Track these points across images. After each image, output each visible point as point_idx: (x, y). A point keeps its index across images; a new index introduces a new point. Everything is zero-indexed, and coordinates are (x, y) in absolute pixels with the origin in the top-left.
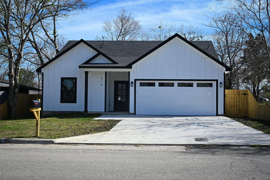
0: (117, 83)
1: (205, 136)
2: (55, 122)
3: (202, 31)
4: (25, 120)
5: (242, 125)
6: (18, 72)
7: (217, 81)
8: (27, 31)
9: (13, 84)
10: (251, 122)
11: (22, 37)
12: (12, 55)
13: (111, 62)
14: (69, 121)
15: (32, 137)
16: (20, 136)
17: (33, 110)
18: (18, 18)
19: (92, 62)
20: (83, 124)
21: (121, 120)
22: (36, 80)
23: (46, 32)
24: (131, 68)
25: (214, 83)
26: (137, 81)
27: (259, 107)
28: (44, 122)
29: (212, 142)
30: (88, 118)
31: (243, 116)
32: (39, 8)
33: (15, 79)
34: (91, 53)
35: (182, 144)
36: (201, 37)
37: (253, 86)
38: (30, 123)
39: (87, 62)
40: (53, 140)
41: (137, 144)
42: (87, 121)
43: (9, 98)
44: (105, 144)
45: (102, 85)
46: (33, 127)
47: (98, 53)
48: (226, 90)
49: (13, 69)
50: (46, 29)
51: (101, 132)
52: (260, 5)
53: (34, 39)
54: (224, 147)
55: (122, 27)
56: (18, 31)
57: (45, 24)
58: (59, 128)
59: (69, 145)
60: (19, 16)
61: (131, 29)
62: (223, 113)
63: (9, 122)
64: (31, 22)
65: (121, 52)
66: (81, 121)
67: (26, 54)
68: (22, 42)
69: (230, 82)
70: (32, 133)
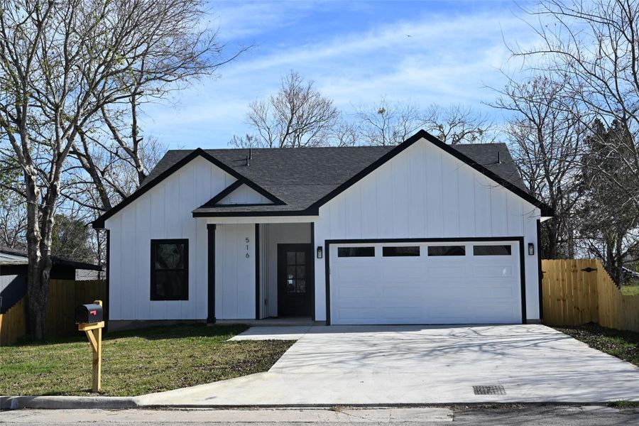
0: (282, 249)
1: (498, 379)
2: (137, 347)
3: (482, 119)
4: (65, 344)
5: (585, 346)
6: (49, 229)
7: (521, 239)
8: (70, 132)
9: (39, 259)
10: (607, 339)
11: (58, 147)
12: (36, 191)
13: (268, 201)
14: (171, 346)
15: (83, 391)
16: (55, 389)
17: (86, 329)
18: (49, 101)
19: (225, 201)
20: (205, 354)
21: (295, 341)
22: (92, 241)
23: (114, 132)
24: (317, 214)
25: (515, 245)
26: (331, 245)
27: (624, 301)
28: (113, 349)
29: (516, 396)
30: (216, 337)
31: (587, 322)
32: (98, 77)
33: (43, 247)
34: (222, 180)
35: (443, 402)
36: (481, 132)
37: (608, 247)
38: (78, 353)
39: (213, 203)
40: (134, 399)
41: (335, 405)
42: (214, 346)
43: (29, 292)
44: (258, 406)
45: (247, 256)
46: (86, 364)
47: (237, 180)
48: (544, 262)
49: (37, 223)
50: (113, 125)
51: (248, 374)
52: (616, 60)
53: (86, 149)
54: (544, 409)
55: (292, 114)
56: (48, 133)
57: (112, 113)
58: (148, 366)
59: (171, 410)
60: (51, 98)
61: (314, 119)
62: (538, 317)
63: (29, 352)
64: (78, 112)
65: (292, 175)
66: (200, 344)
67: (66, 185)
68: (59, 159)
69: (552, 237)
70: (83, 381)
